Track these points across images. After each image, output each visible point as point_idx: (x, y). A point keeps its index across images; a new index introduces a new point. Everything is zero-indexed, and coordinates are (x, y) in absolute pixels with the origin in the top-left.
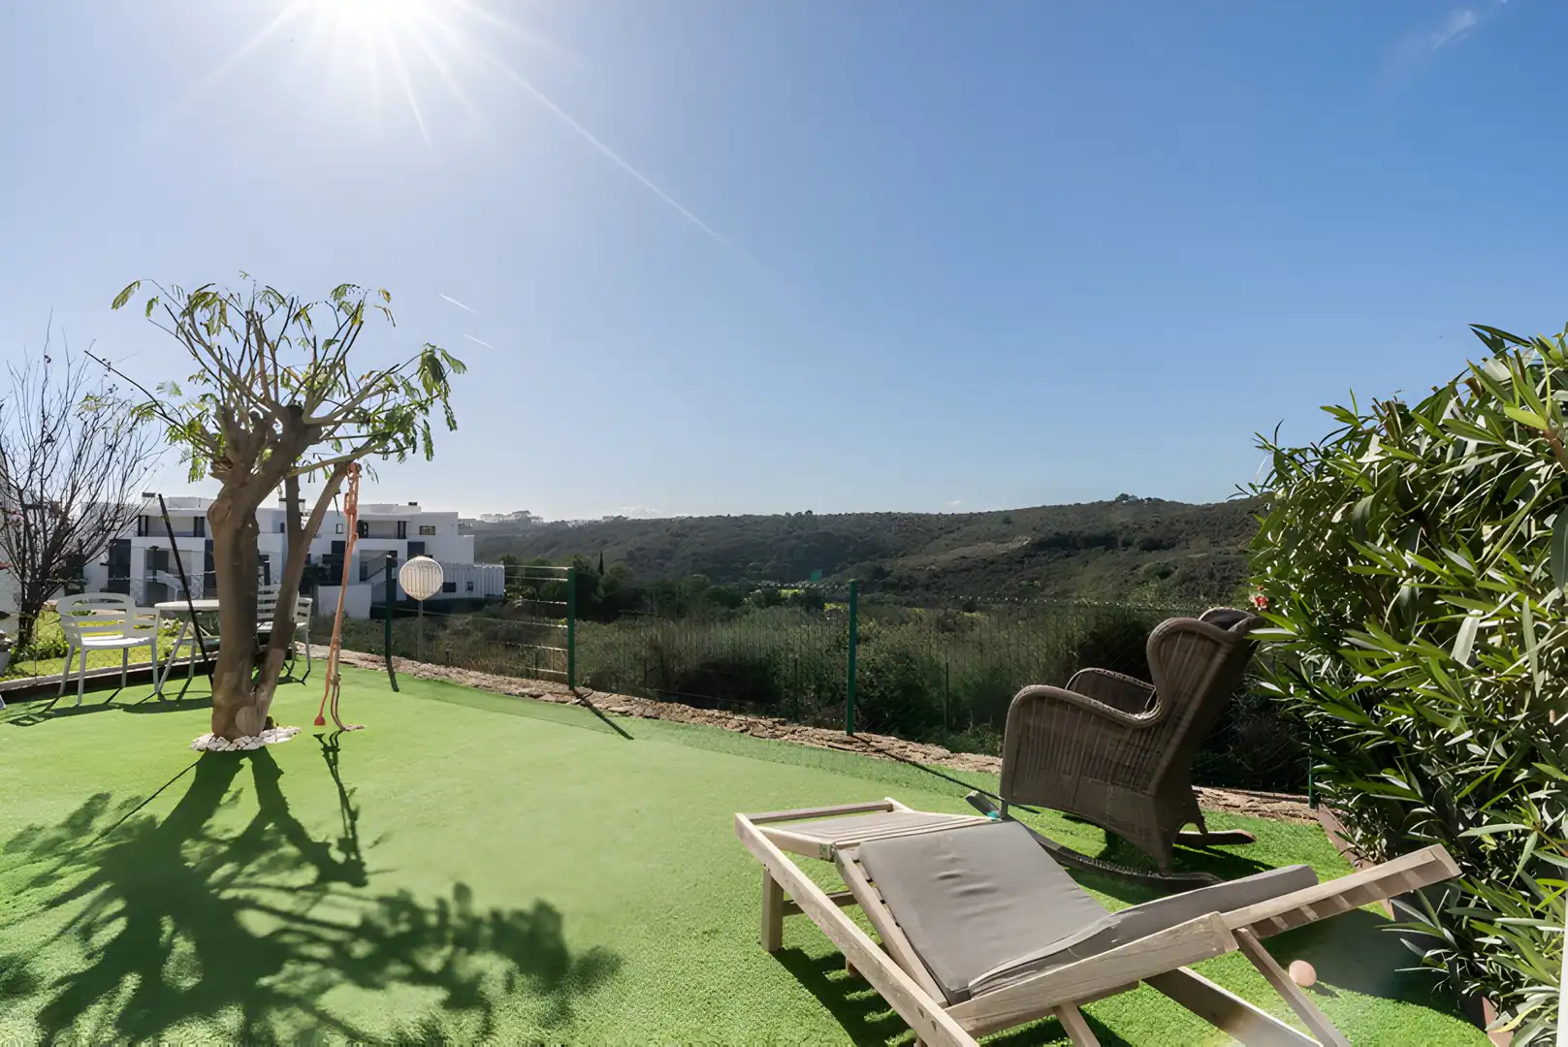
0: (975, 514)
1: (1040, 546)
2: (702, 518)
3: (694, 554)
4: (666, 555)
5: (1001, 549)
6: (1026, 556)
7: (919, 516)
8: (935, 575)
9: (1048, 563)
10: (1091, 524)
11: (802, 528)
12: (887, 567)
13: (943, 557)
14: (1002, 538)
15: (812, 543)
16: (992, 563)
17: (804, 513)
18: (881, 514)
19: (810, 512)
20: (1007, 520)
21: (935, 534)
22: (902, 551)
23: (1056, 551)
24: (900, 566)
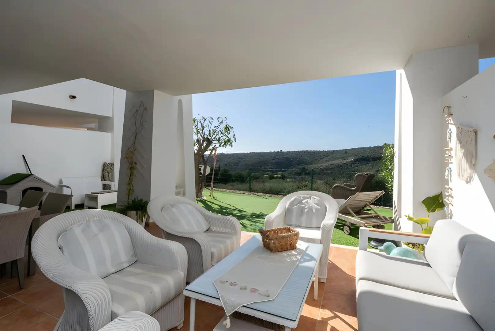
0: (335, 151)
1: (356, 161)
2: (248, 153)
3: (245, 164)
4: (237, 164)
5: (344, 161)
6: (352, 164)
7: (317, 152)
8: (322, 170)
9: (360, 166)
10: (374, 153)
11: (279, 156)
12: (306, 168)
13: (325, 164)
14: (343, 158)
15: (283, 161)
16: (341, 166)
17: (279, 151)
18: (304, 151)
19: (282, 151)
20: (346, 152)
21: (322, 157)
22: (311, 163)
23: (363, 162)
24: (311, 167)
